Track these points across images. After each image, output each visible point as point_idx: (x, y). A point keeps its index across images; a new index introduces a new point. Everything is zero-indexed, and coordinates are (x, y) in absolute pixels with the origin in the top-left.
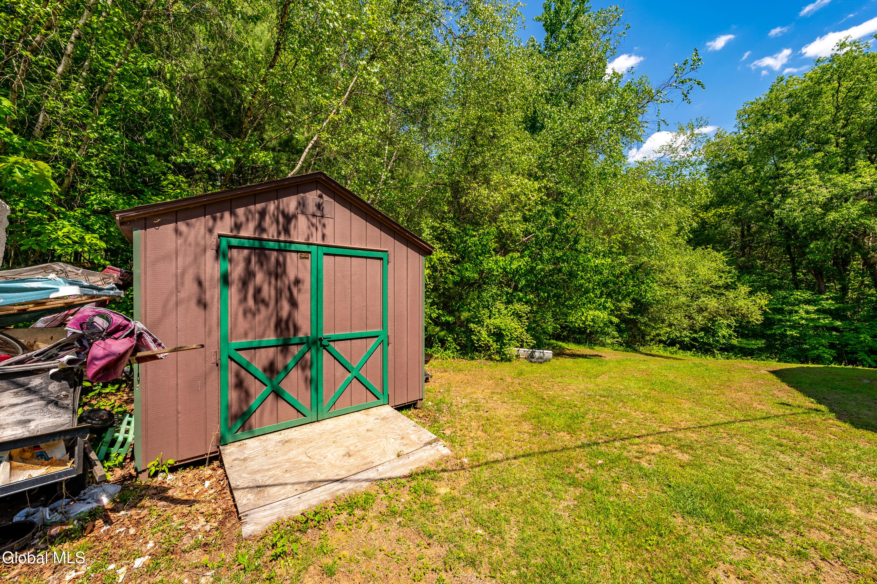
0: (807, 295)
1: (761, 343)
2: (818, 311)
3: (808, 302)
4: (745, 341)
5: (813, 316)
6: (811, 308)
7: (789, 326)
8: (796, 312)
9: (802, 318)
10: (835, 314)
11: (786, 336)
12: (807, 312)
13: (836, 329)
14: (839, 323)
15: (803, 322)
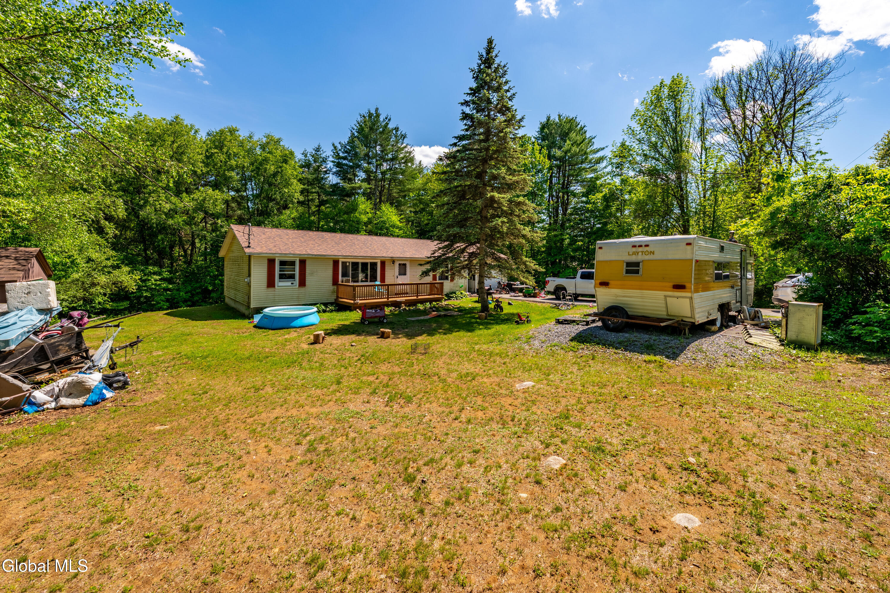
0: (156, 269)
1: (126, 304)
2: (160, 280)
3: (155, 273)
4: (115, 305)
5: (158, 283)
6: (157, 277)
7: (145, 290)
8: (149, 280)
9: (153, 284)
10: (169, 281)
11: (141, 296)
12: (156, 280)
13: (169, 290)
14: (171, 286)
15: (153, 286)
